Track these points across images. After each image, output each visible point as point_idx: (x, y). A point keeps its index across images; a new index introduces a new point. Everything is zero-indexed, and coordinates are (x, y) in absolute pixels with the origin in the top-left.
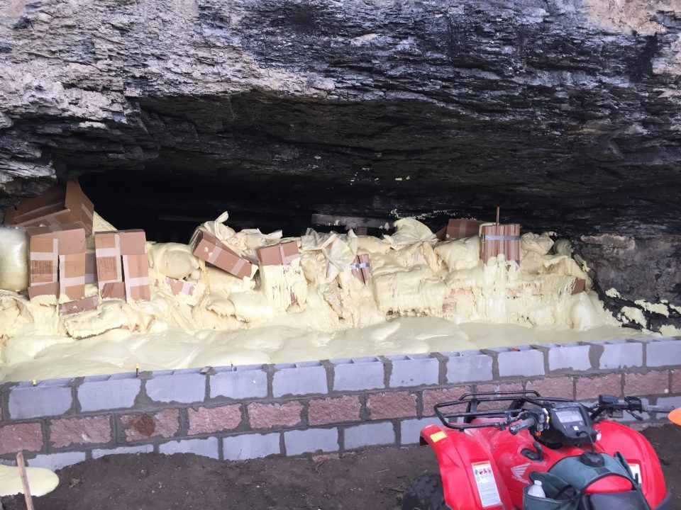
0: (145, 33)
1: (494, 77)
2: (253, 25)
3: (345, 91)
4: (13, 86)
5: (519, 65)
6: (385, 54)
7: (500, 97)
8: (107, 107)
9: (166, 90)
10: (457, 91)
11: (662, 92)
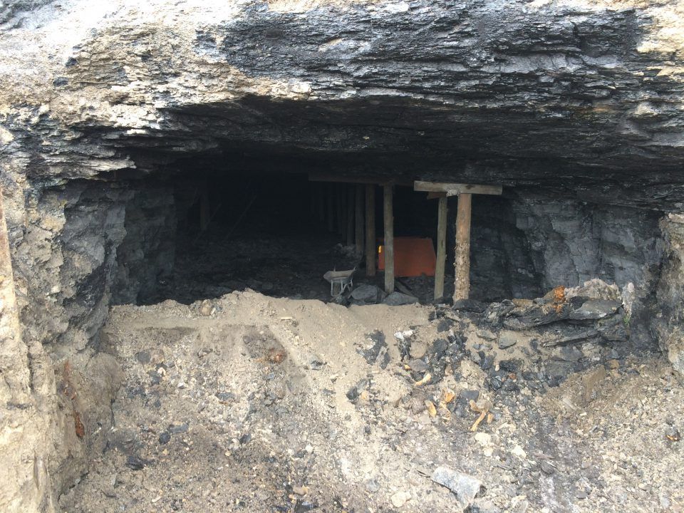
0: (161, 56)
1: (462, 69)
2: (236, 43)
3: (323, 92)
4: (71, 109)
5: (484, 56)
6: (348, 57)
7: (476, 86)
8: (144, 118)
9: (184, 101)
10: (430, 84)
11: (658, 71)
